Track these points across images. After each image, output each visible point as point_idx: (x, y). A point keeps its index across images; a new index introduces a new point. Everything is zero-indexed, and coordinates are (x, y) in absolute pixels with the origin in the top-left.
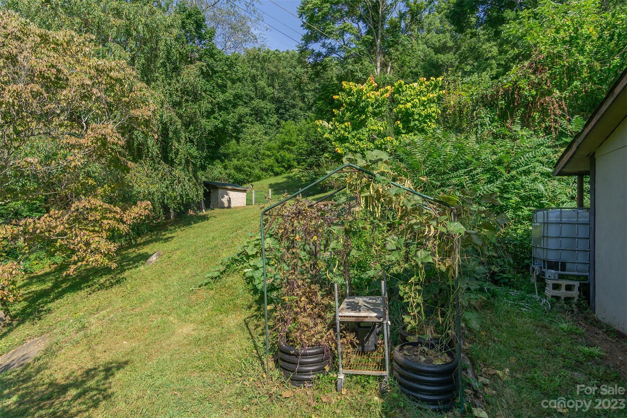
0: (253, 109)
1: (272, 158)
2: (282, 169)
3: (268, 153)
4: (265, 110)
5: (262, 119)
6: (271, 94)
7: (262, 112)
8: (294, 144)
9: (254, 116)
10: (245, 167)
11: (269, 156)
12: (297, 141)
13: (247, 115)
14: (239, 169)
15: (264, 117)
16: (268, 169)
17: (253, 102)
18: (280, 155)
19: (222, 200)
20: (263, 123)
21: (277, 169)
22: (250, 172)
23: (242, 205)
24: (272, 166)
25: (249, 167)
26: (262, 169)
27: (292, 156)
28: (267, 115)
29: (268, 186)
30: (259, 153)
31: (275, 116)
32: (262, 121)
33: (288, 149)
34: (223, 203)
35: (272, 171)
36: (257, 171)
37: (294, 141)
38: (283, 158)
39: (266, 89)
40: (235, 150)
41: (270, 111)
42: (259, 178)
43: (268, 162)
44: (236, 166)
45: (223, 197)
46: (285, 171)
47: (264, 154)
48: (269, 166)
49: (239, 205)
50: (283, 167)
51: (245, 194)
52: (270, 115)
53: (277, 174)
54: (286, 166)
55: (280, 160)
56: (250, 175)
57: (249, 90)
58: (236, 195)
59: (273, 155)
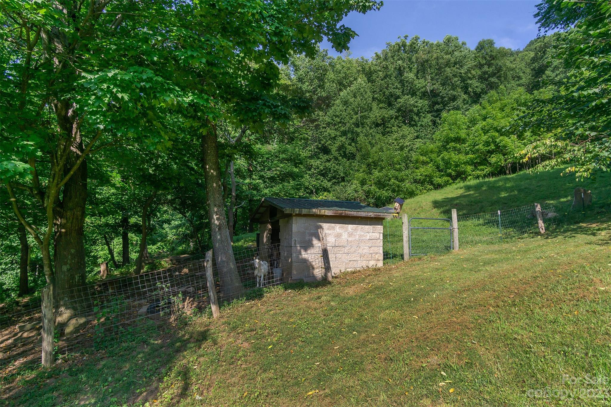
0: (399, 110)
1: (430, 165)
2: (446, 178)
3: (422, 158)
4: (415, 109)
5: (412, 120)
6: (422, 88)
7: (411, 111)
8: (464, 141)
9: (400, 118)
10: (390, 179)
11: (424, 163)
12: (468, 135)
13: (392, 118)
14: (381, 184)
15: (415, 117)
16: (424, 180)
17: (399, 100)
18: (443, 159)
19: (304, 255)
20: (413, 126)
21: (438, 180)
22: (398, 186)
23: (372, 263)
24: (430, 177)
25: (397, 178)
26: (416, 181)
27: (463, 158)
28: (418, 114)
29: (430, 205)
30: (411, 161)
31: (429, 115)
32: (413, 123)
33: (455, 149)
34: (307, 265)
35: (431, 183)
36: (407, 185)
37: (463, 136)
38: (447, 163)
39: (416, 82)
40: (376, 158)
41: (421, 109)
42: (412, 194)
43: (423, 171)
44: (379, 181)
45: (308, 246)
46: (451, 181)
47: (417, 161)
48: (426, 176)
49: (360, 265)
50: (449, 175)
51: (380, 228)
52: (422, 114)
53: (438, 187)
54: (453, 173)
55: (442, 167)
56: (398, 191)
57: (394, 88)
58: (350, 235)
59: (431, 160)
